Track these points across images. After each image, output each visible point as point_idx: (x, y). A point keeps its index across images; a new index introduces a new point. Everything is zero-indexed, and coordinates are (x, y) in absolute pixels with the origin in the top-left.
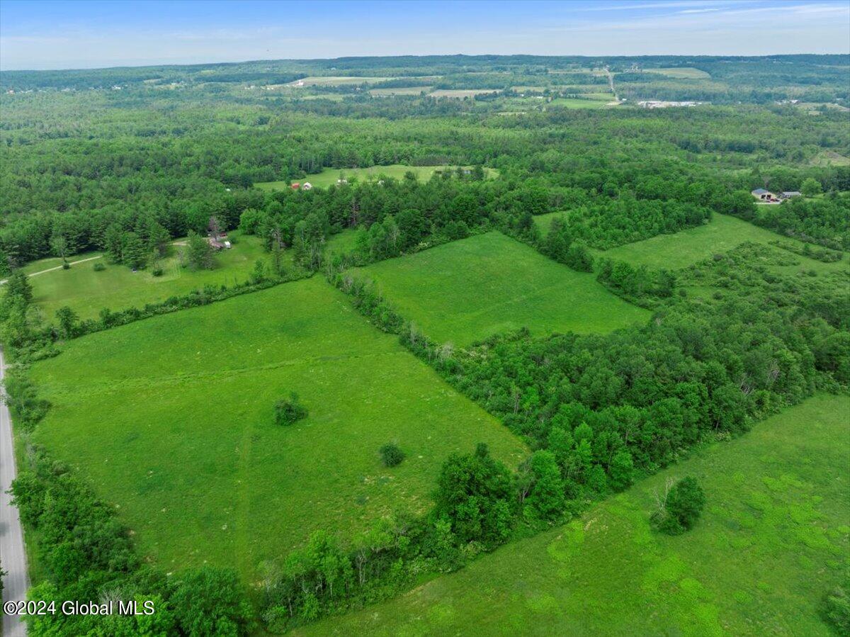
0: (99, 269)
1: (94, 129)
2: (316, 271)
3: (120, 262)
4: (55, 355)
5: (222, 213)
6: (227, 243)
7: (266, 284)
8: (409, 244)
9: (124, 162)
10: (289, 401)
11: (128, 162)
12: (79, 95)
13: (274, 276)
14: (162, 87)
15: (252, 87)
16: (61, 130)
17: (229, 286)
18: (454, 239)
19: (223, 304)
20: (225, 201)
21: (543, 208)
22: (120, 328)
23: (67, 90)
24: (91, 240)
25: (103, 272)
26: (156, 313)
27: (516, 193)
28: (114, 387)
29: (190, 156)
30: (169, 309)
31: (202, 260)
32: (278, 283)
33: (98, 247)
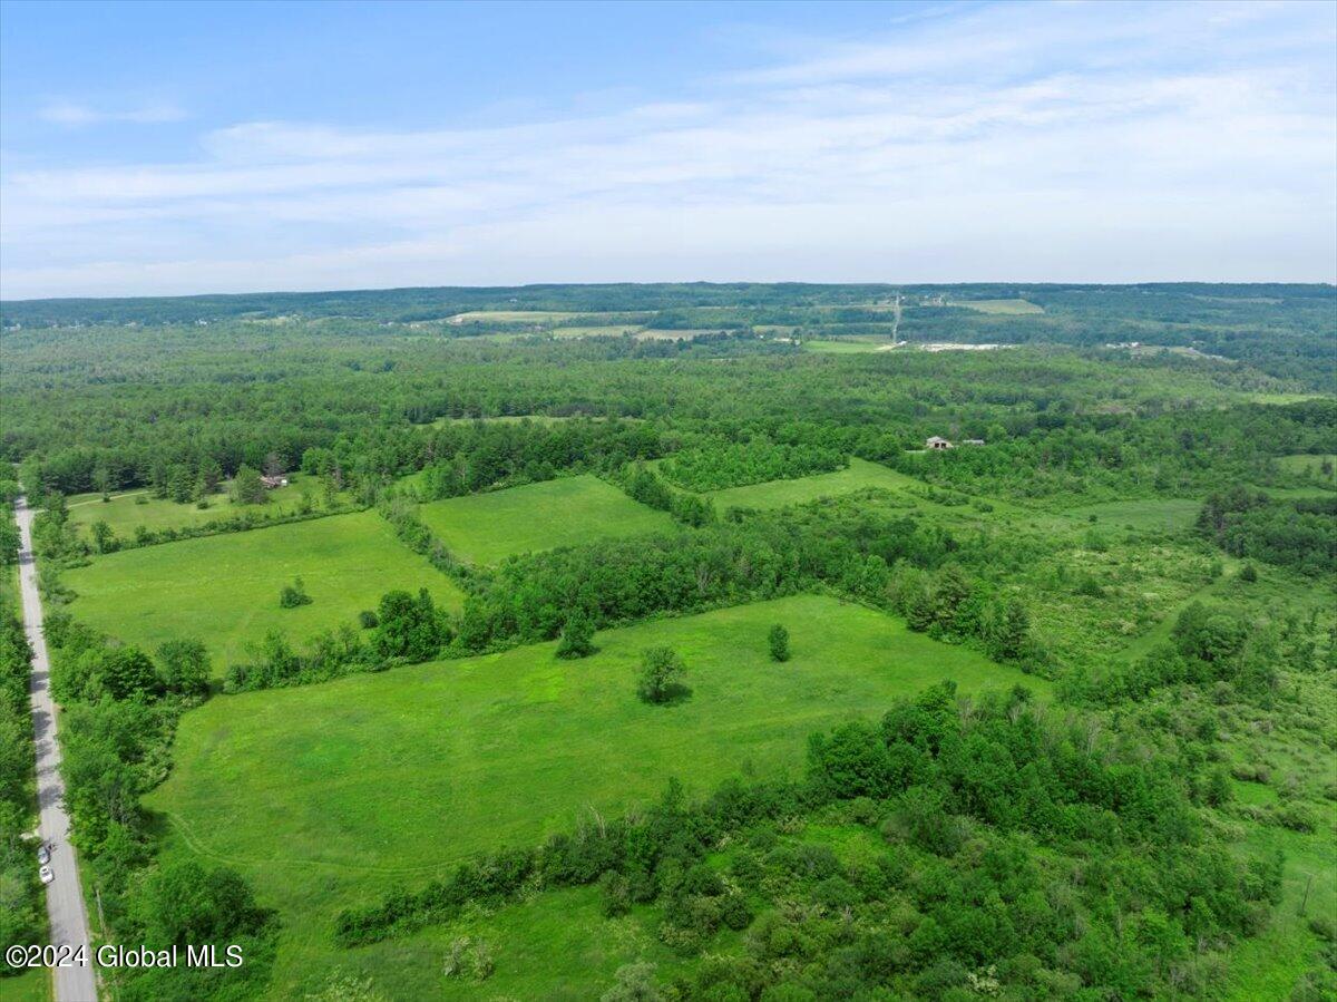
0: (141, 502)
1: (162, 374)
2: (371, 506)
3: (164, 496)
4: (86, 565)
5: (285, 452)
6: (284, 482)
7: (311, 515)
8: (480, 484)
9: (189, 406)
10: (294, 586)
11: (195, 405)
12: (148, 331)
13: (322, 508)
14: (264, 322)
15: (390, 324)
16: (118, 374)
17: (273, 516)
18: (537, 480)
19: (261, 531)
20: (290, 439)
21: (652, 451)
22: (154, 547)
23: (133, 324)
24: (137, 475)
25: (144, 505)
26: (192, 536)
27: (621, 436)
28: (140, 586)
29: (271, 401)
30: (207, 533)
31: (252, 495)
32: (325, 515)
33: (143, 482)
